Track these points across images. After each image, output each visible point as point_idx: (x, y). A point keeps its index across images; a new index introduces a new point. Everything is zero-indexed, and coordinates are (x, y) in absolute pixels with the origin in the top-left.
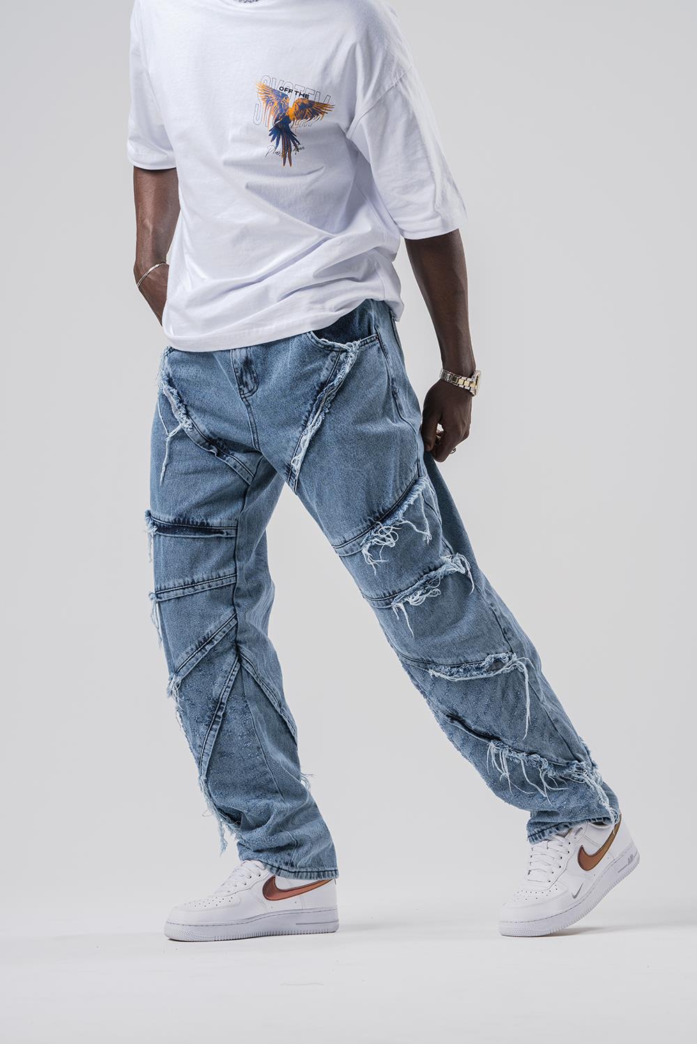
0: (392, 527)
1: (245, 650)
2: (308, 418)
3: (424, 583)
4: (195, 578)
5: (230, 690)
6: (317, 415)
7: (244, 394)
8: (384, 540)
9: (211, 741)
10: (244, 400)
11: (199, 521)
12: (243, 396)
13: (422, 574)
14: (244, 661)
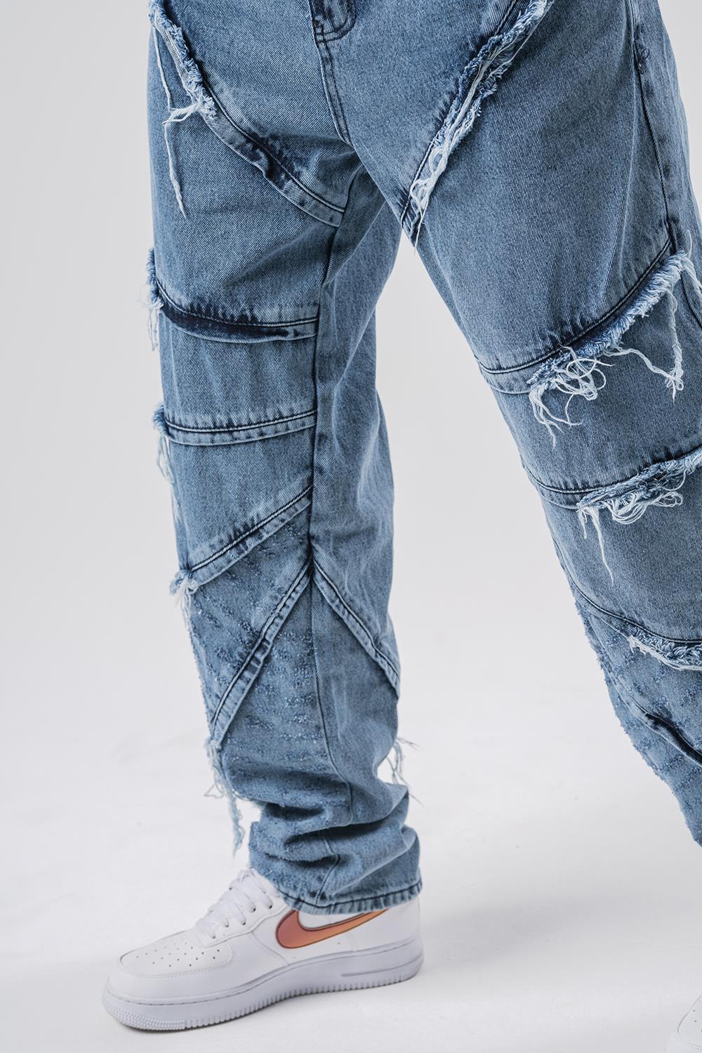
0: (596, 361)
1: (323, 557)
2: (448, 106)
3: (650, 480)
4: (234, 417)
5: (282, 622)
6: (466, 105)
7: (322, 34)
8: (575, 383)
9: (237, 697)
10: (322, 46)
11: (236, 314)
12: (320, 38)
13: (649, 460)
14: (318, 576)
